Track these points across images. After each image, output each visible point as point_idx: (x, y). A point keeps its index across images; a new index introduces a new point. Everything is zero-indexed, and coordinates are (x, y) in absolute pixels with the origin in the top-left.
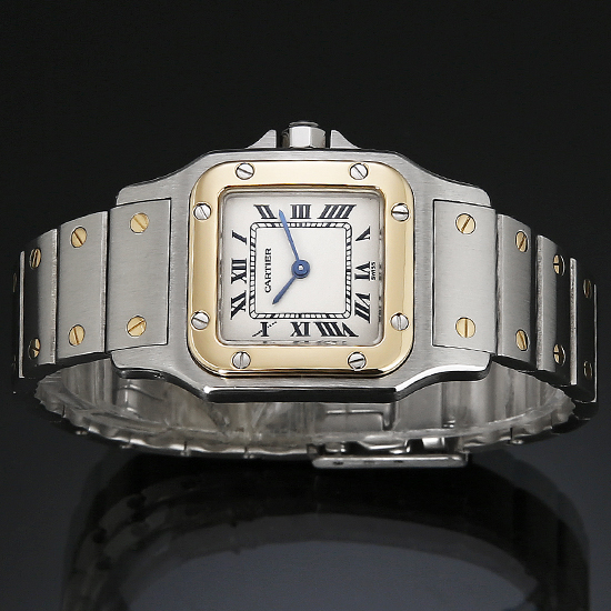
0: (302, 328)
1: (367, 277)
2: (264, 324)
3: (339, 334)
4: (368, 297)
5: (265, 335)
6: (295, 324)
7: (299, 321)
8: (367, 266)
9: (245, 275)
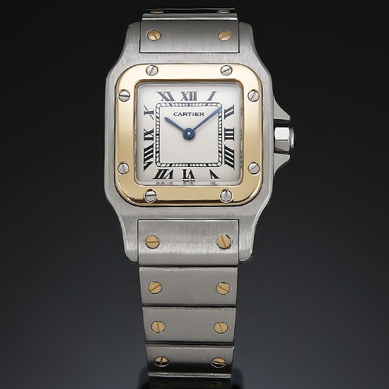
0: (149, 136)
1: (185, 177)
2: (152, 112)
3: (145, 160)
4: (171, 177)
5: (145, 113)
6: (152, 131)
7: (154, 134)
8: (192, 177)
9: (186, 100)
